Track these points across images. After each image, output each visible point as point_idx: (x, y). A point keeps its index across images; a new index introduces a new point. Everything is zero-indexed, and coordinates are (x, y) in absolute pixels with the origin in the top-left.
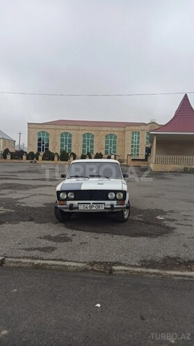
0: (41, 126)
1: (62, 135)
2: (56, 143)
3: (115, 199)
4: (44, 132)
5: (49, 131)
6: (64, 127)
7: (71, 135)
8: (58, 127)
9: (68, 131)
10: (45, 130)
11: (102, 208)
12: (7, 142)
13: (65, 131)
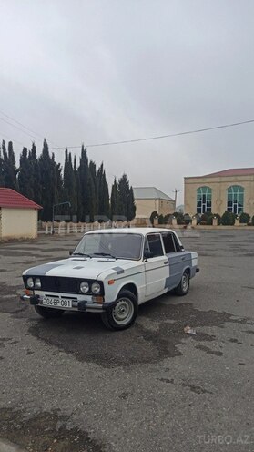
0: (201, 181)
1: (229, 190)
2: (222, 201)
3: (90, 293)
4: (206, 187)
5: (211, 186)
6: (232, 179)
7: (242, 189)
8: (224, 179)
9: (237, 184)
10: (206, 185)
11: (69, 305)
12: (165, 203)
13: (233, 184)
